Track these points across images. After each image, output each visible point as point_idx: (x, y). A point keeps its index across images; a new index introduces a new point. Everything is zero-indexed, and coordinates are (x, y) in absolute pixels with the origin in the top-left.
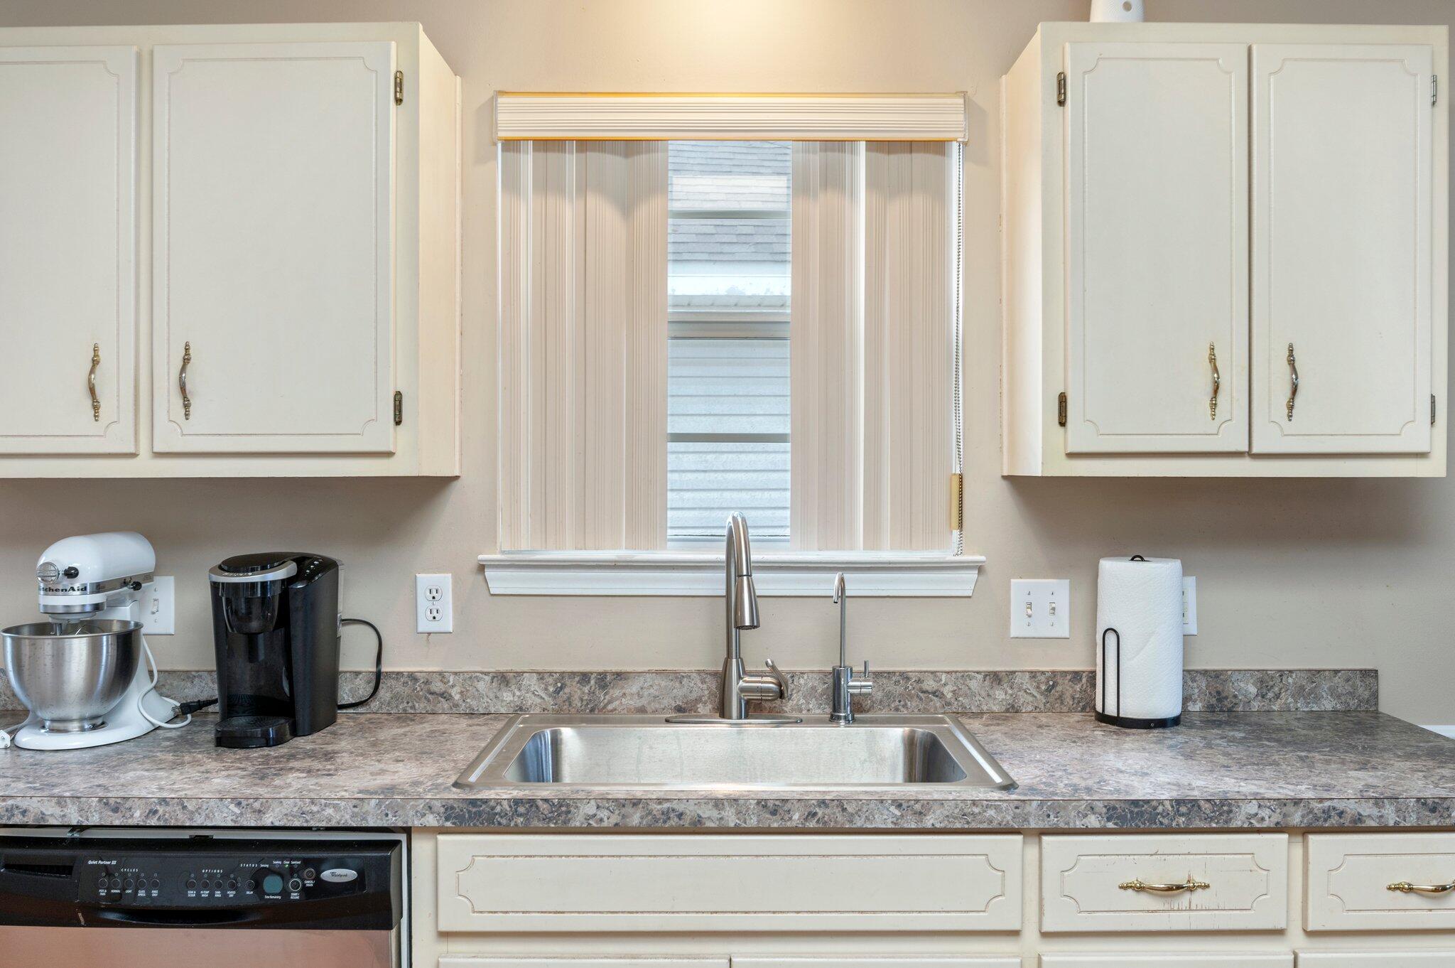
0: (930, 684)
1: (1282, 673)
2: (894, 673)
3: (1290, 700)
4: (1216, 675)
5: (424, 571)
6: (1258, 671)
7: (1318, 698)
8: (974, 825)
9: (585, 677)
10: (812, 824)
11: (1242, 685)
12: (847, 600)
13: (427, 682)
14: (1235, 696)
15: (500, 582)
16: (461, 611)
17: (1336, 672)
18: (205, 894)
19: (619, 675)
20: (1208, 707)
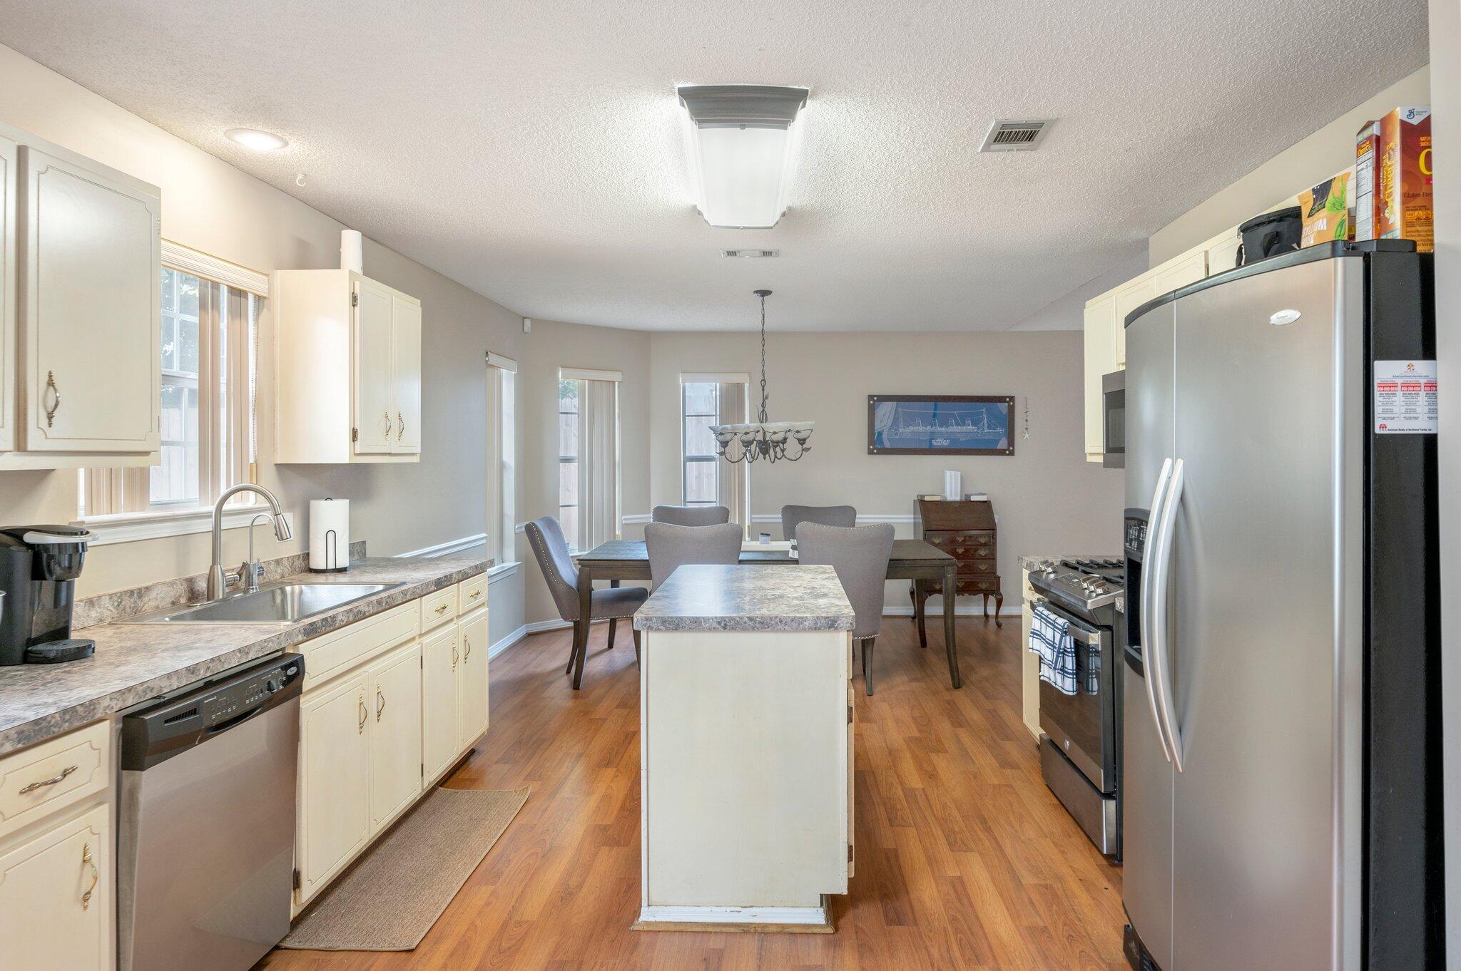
9: (131, 593)
18: (229, 710)
19: (147, 588)
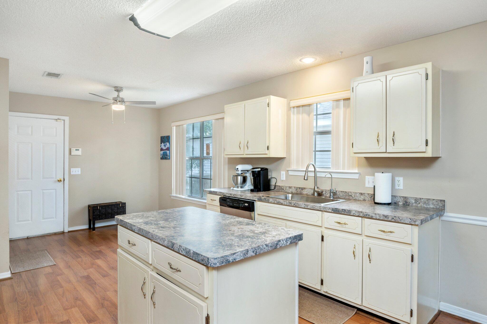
0: (350, 194)
1: (420, 199)
2: (344, 191)
3: (422, 204)
4: (405, 197)
5: (282, 171)
6: (415, 198)
7: (429, 205)
8: (314, 209)
9: (300, 188)
10: (294, 206)
11: (411, 200)
12: (333, 178)
13: (281, 187)
14: (410, 202)
15: (291, 173)
16: (286, 177)
17: (434, 200)
19: (304, 188)
20: (403, 204)
